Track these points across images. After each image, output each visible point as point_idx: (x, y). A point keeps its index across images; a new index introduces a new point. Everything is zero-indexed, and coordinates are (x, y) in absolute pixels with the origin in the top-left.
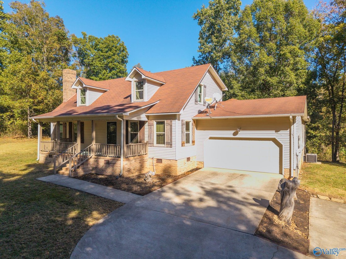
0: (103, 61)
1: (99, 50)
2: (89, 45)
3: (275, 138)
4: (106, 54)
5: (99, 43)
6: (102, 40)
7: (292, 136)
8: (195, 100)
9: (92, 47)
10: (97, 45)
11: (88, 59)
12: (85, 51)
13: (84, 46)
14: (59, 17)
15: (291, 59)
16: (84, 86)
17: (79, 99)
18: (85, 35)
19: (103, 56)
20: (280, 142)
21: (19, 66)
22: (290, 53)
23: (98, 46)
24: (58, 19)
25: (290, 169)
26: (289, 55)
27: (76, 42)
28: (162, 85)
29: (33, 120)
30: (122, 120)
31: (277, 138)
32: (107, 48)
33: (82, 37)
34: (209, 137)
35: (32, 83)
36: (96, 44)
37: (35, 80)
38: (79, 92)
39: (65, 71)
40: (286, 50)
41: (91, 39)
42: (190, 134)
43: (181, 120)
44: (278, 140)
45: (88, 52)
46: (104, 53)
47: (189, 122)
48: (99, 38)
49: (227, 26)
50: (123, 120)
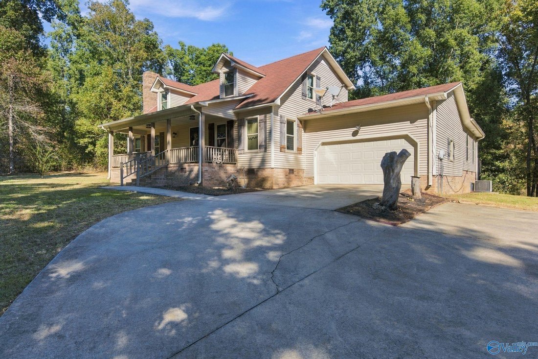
0: (206, 77)
1: (201, 64)
2: (187, 58)
3: (407, 135)
4: (209, 68)
5: (201, 54)
6: (205, 51)
7: (430, 128)
8: (303, 93)
9: (192, 60)
10: (198, 57)
11: (187, 76)
12: (183, 65)
13: (181, 58)
14: (148, 21)
15: (457, 48)
16: (165, 86)
17: (160, 105)
18: (183, 46)
19: (206, 71)
20: (415, 139)
21: (98, 79)
22: (456, 39)
23: (199, 60)
24: (146, 23)
25: (428, 176)
26: (453, 42)
27: (171, 54)
28: (261, 78)
29: (103, 127)
30: (199, 112)
31: (409, 135)
32: (210, 60)
33: (180, 48)
34: (320, 143)
35: (112, 100)
36: (196, 56)
37: (116, 97)
38: (159, 96)
39: (146, 75)
40: (449, 37)
41: (191, 50)
42: (294, 138)
43: (279, 115)
44: (412, 137)
45: (187, 67)
46: (206, 67)
47: (293, 123)
48: (201, 48)
49: (367, 12)
50: (201, 113)
